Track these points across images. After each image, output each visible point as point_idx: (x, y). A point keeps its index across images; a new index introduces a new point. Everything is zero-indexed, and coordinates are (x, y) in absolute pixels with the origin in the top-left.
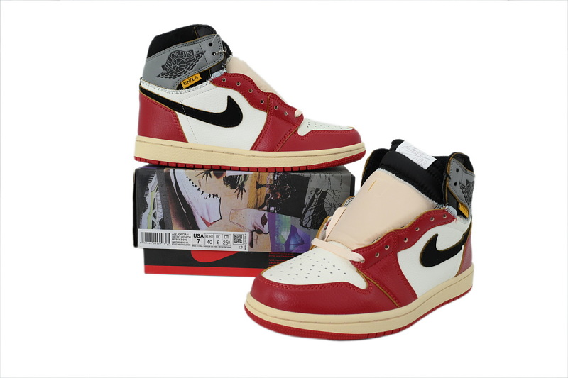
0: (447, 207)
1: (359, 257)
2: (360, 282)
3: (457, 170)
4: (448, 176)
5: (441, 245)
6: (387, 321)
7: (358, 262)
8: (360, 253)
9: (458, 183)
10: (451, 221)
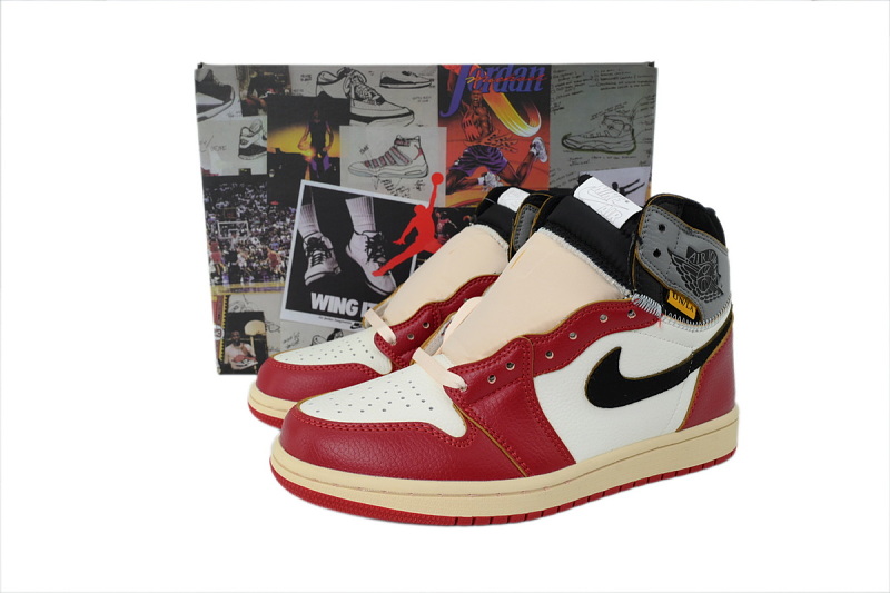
0: (637, 296)
1: (457, 382)
2: (452, 424)
3: (662, 228)
4: (638, 238)
5: (630, 368)
6: (520, 496)
7: (457, 390)
8: (461, 374)
9: (664, 253)
10: (651, 324)
